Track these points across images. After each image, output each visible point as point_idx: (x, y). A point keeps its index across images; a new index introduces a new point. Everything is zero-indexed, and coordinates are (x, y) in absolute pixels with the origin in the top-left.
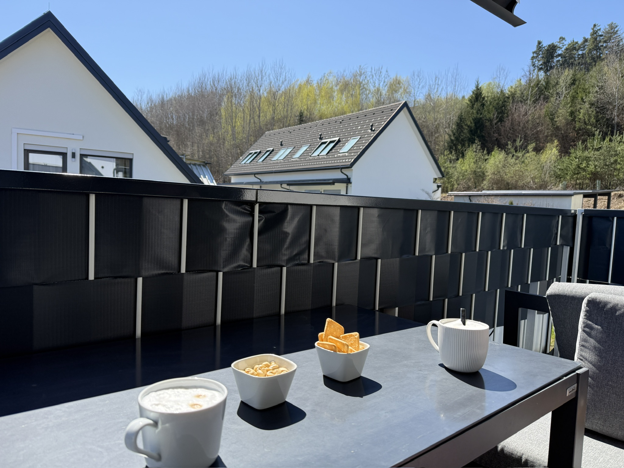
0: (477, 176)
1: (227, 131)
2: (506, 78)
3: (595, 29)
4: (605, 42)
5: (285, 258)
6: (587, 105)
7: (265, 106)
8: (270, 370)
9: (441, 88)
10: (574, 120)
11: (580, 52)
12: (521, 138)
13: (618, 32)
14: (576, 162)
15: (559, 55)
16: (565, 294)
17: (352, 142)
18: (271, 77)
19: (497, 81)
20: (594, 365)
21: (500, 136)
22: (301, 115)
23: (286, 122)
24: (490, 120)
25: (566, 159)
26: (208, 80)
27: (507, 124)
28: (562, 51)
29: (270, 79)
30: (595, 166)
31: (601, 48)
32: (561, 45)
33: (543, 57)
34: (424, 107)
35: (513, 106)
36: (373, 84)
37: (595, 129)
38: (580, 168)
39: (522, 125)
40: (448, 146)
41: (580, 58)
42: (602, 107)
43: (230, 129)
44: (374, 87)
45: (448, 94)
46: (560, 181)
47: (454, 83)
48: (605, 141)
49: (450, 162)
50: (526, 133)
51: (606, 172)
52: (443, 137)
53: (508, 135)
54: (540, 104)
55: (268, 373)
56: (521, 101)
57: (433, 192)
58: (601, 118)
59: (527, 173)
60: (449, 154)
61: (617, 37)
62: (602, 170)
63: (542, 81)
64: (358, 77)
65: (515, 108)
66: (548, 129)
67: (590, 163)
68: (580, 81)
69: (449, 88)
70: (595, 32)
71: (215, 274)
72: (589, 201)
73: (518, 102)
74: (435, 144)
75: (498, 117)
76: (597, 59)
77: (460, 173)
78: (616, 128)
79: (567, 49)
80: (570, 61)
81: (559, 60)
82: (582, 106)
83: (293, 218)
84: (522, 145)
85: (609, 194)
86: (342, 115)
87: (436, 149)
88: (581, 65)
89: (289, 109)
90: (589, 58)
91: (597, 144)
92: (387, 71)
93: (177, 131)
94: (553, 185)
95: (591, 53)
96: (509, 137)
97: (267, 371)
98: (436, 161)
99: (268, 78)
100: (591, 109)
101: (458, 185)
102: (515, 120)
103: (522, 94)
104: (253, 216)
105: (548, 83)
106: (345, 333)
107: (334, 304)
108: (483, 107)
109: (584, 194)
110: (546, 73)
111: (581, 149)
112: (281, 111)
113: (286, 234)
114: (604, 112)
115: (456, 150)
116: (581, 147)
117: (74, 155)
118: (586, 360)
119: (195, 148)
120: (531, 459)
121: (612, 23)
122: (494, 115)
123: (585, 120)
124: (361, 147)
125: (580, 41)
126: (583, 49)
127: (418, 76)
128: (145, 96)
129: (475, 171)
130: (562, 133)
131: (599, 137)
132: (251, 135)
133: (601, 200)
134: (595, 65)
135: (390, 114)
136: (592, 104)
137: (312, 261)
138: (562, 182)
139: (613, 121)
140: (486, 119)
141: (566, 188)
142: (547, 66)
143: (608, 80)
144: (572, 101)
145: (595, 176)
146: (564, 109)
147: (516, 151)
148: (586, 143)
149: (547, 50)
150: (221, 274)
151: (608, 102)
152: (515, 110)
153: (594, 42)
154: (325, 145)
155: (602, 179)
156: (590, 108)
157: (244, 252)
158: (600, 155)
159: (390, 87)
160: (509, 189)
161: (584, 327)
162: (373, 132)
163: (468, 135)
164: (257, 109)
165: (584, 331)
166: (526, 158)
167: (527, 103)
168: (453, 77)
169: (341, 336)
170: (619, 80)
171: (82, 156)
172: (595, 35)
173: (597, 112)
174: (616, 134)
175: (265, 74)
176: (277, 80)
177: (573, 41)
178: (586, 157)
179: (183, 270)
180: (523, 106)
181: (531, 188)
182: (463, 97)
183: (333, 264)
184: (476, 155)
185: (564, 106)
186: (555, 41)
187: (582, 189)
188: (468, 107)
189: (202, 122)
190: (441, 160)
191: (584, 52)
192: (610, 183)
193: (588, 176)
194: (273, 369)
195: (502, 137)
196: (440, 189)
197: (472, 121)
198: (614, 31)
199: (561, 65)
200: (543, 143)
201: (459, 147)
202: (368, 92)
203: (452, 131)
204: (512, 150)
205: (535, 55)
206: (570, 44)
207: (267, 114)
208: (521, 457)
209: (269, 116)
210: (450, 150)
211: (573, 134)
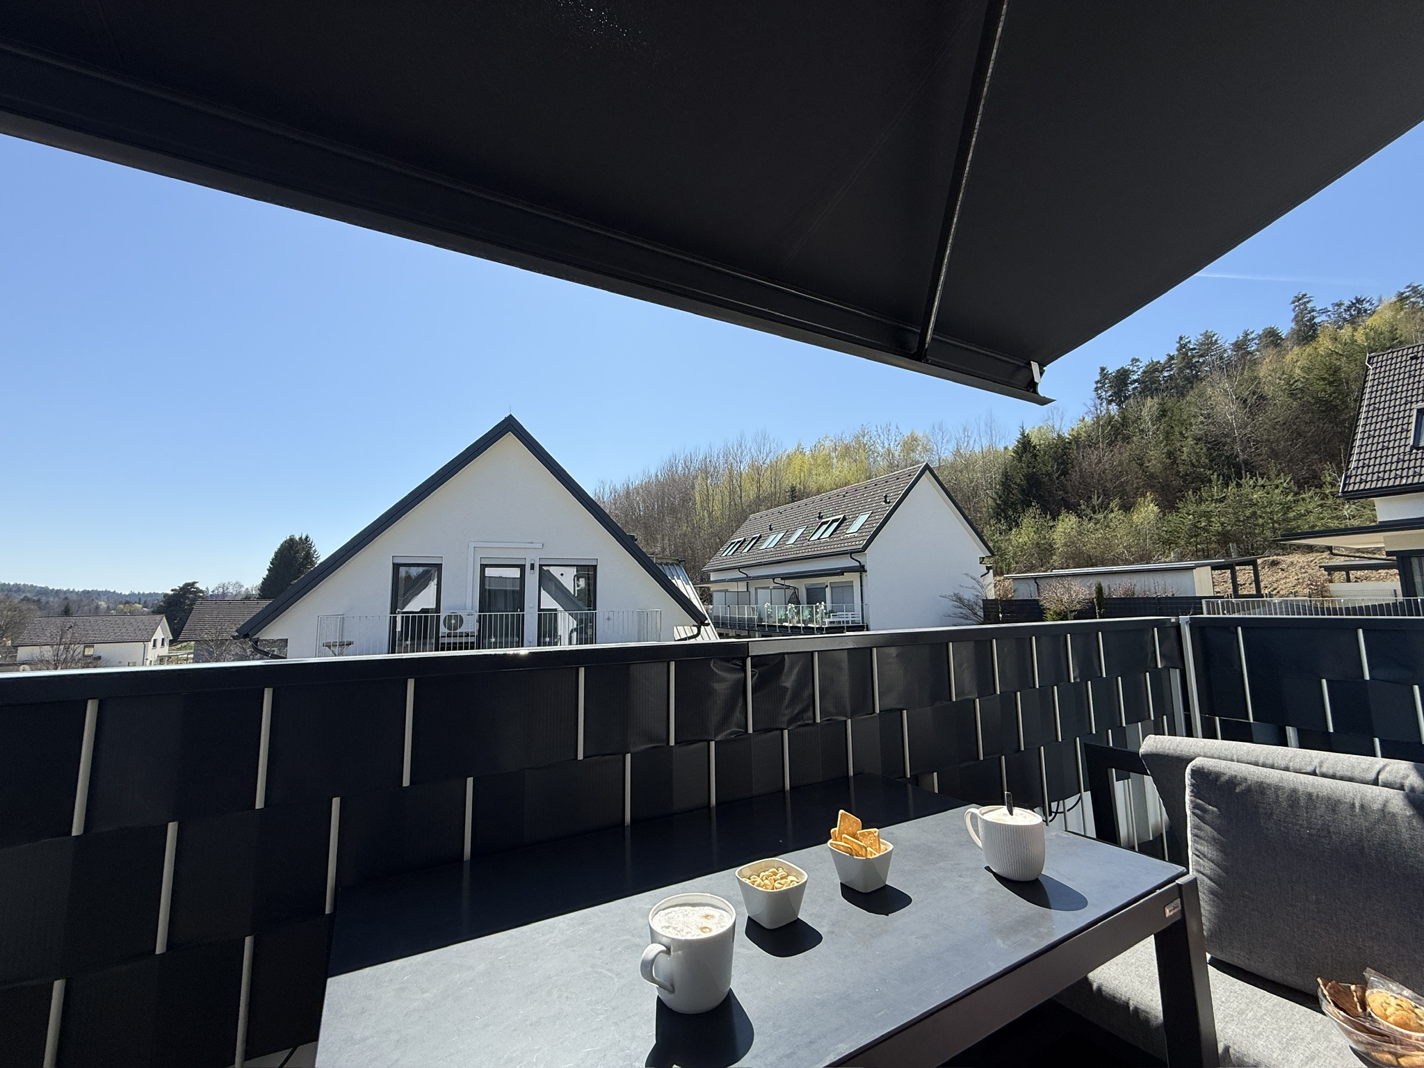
0: (1042, 550)
1: (703, 519)
2: (1062, 419)
3: (1182, 342)
4: (1201, 356)
5: (786, 719)
6: (1191, 442)
7: (746, 486)
8: (778, 880)
9: (973, 440)
10: (1174, 462)
11: (1166, 374)
12: (1098, 493)
13: (1219, 342)
14: (1190, 520)
15: (1135, 381)
16: (1166, 753)
17: (862, 519)
18: (753, 450)
19: (1050, 423)
20: (1218, 865)
21: (1067, 493)
22: (793, 490)
23: (775, 500)
24: (1049, 474)
25: (1172, 517)
26: (679, 461)
27: (1075, 476)
28: (1138, 375)
29: (751, 453)
30: (1222, 524)
31: (1197, 364)
32: (1135, 369)
33: (1111, 386)
34: (952, 466)
35: (1079, 454)
36: (882, 445)
37: (1211, 472)
38: (1199, 528)
39: (1096, 477)
40: (994, 513)
41: (1167, 380)
42: (1214, 441)
43: (706, 515)
44: (883, 447)
45: (984, 446)
46: (1170, 547)
47: (989, 433)
48: (1230, 488)
49: (1001, 533)
50: (1106, 487)
51: (1242, 530)
52: (985, 501)
53: (1078, 491)
54: (1118, 446)
55: (776, 885)
56: (1090, 447)
57: (982, 576)
58: (1216, 456)
59: (1116, 541)
60: (996, 523)
61: (1217, 347)
62: (1234, 528)
63: (1116, 417)
64: (861, 438)
65: (1083, 456)
66: (1137, 478)
67: (1213, 519)
68: (1173, 411)
69: (982, 440)
70: (1183, 346)
71: (706, 743)
72: (1224, 573)
73: (1084, 447)
74: (976, 511)
75: (1059, 468)
76: (1193, 380)
77: (1017, 547)
78: (1243, 467)
79: (1144, 372)
80: (1153, 386)
81: (1137, 387)
82: (1183, 444)
83: (791, 668)
84: (1103, 502)
85: (1253, 563)
86: (845, 486)
87: (978, 518)
88: (1171, 390)
89: (778, 484)
90: (1181, 379)
91: (1217, 492)
92: (897, 428)
93: (644, 523)
94: (1161, 555)
95: (1182, 372)
96: (1080, 494)
97: (775, 881)
98: (980, 535)
99: (749, 452)
100: (1199, 446)
101: (1017, 563)
102: (1085, 471)
103: (1089, 436)
104: (745, 671)
105: (1124, 418)
106: (863, 829)
107: (851, 773)
108: (1035, 458)
109: (1214, 565)
110: (1119, 406)
111: (1194, 501)
112: (766, 486)
113: (786, 689)
114: (1219, 448)
115: (1006, 518)
116: (1193, 500)
117: (532, 567)
118: (1205, 856)
119: (666, 541)
120: (1143, 1007)
121: (1207, 332)
122: (1052, 467)
123: (1191, 461)
124: (874, 525)
125: (1163, 360)
126: (1169, 369)
127: (940, 430)
128: (607, 488)
129: (1038, 544)
130: (1159, 482)
131: (1219, 483)
132: (732, 521)
133: (1243, 572)
134: (1192, 387)
135: (908, 481)
136: (1198, 440)
137: (818, 720)
138: (1173, 549)
139: (1237, 459)
140: (1042, 474)
141: (1181, 558)
142: (1120, 397)
143: (1216, 405)
144: (1167, 438)
145: (1225, 538)
146: (1157, 450)
147: (1094, 513)
148: (1199, 493)
149: (1115, 377)
150: (713, 744)
151: (1223, 433)
152: (1083, 459)
153: (1184, 358)
154: (827, 525)
155: (1238, 542)
156: (1197, 444)
157: (737, 714)
158: (1226, 507)
159: (904, 446)
160: (1092, 566)
161: (1194, 808)
162: (888, 505)
163: (1020, 497)
164: (738, 489)
165: (1194, 813)
166: (1111, 521)
167: (1099, 447)
168: (986, 425)
169: (858, 832)
170: (1233, 403)
171: (541, 566)
172: (1184, 350)
173: (1209, 449)
174: (1246, 477)
175: (746, 447)
176: (760, 452)
177: (1152, 361)
178: (1205, 512)
179: (672, 743)
180: (1093, 451)
181: (1127, 562)
182: (1006, 448)
183: (845, 721)
184: (1036, 522)
185: (1156, 445)
186: (1126, 364)
187: (1208, 557)
188: (1014, 461)
189: (673, 511)
190: (987, 532)
191: (1172, 373)
192: (1252, 545)
193: (1213, 538)
194: (782, 878)
195: (1070, 495)
196: (991, 571)
197: (1022, 478)
198: (1212, 340)
199: (1140, 393)
200: (1133, 498)
201: (1010, 513)
202: (875, 454)
203: (997, 493)
204: (1089, 511)
205: (1099, 385)
206: (1149, 365)
207: (751, 492)
208: (1128, 1004)
209: (752, 495)
210: (997, 518)
211: (1177, 483)
